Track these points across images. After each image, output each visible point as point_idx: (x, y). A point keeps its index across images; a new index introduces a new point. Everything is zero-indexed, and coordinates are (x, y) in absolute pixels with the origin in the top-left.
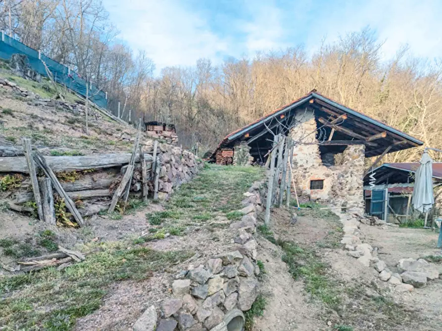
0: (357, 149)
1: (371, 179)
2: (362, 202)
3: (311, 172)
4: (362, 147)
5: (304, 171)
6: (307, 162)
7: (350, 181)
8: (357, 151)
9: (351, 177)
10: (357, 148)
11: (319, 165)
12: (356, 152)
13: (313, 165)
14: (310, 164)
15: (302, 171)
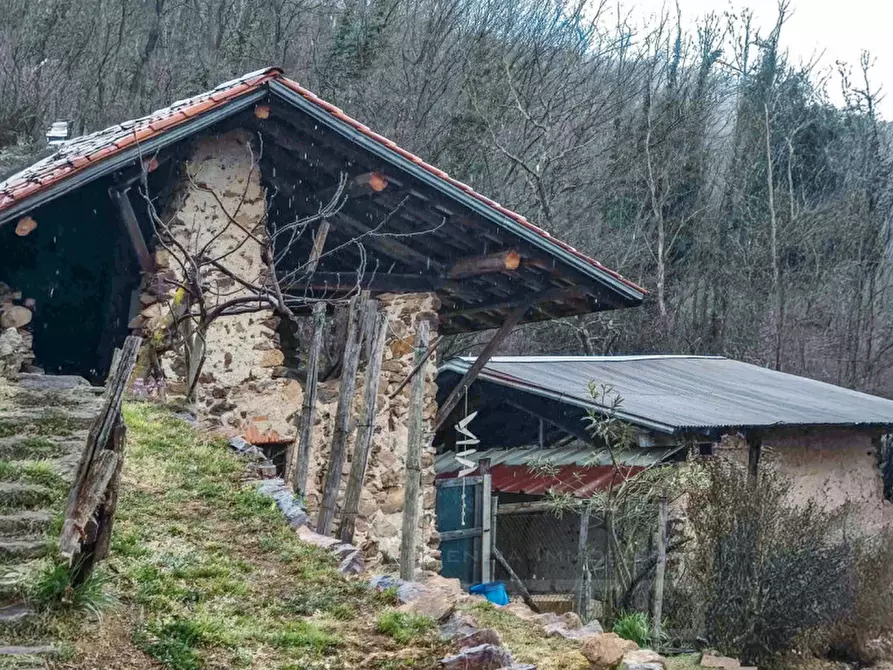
0: (413, 311)
1: (462, 437)
2: (431, 543)
3: (244, 408)
4: (427, 303)
5: (217, 402)
6: (228, 360)
7: (385, 449)
8: (413, 317)
9: (392, 427)
10: (411, 304)
11: (274, 377)
12: (408, 322)
13: (252, 378)
14: (240, 373)
15: (209, 403)
